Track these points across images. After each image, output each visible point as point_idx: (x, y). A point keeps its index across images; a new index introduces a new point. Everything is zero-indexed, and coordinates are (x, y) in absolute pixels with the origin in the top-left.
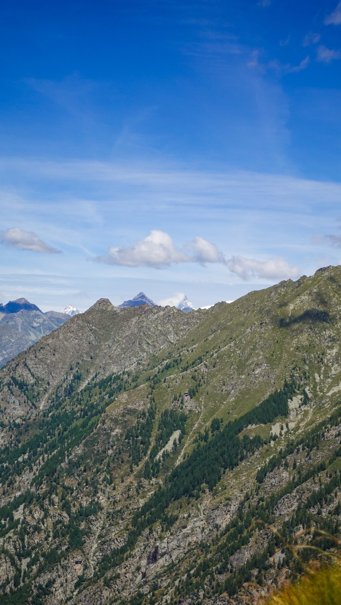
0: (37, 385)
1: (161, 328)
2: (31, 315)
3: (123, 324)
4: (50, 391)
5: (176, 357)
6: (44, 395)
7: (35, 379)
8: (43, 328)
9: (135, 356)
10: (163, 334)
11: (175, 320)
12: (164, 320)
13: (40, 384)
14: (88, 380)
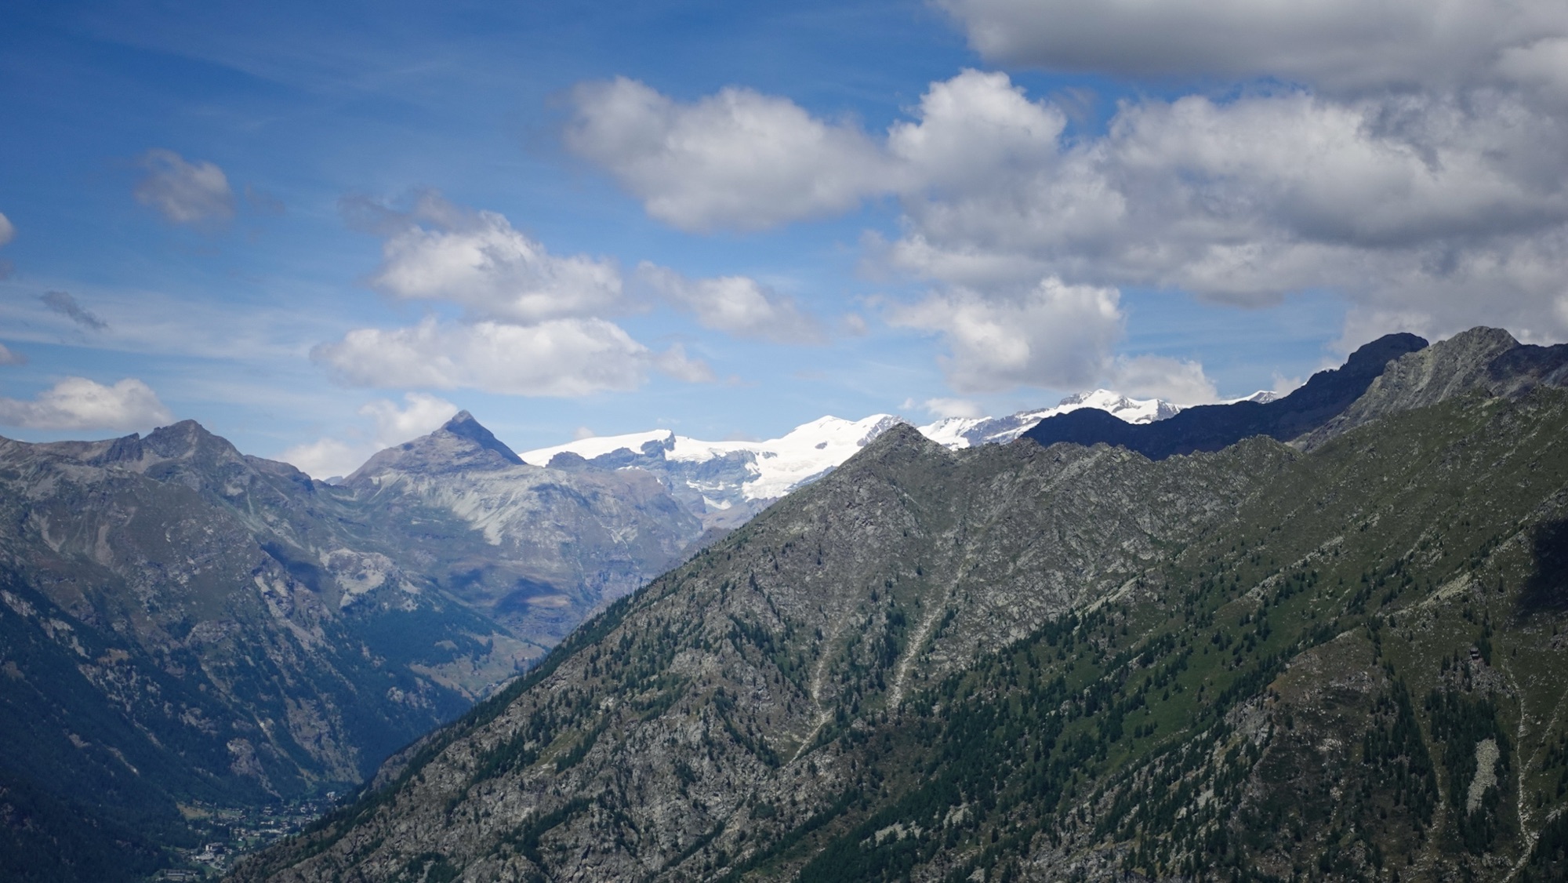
0: (792, 638)
1: (1096, 499)
2: (217, 464)
3: (975, 487)
4: (827, 653)
5: (1295, 568)
6: (815, 662)
7: (783, 623)
8: (251, 500)
9: (1059, 567)
10: (1108, 513)
11: (1132, 480)
12: (1102, 479)
13: (798, 634)
14: (926, 627)
